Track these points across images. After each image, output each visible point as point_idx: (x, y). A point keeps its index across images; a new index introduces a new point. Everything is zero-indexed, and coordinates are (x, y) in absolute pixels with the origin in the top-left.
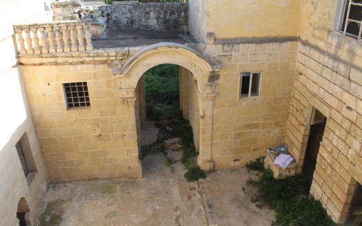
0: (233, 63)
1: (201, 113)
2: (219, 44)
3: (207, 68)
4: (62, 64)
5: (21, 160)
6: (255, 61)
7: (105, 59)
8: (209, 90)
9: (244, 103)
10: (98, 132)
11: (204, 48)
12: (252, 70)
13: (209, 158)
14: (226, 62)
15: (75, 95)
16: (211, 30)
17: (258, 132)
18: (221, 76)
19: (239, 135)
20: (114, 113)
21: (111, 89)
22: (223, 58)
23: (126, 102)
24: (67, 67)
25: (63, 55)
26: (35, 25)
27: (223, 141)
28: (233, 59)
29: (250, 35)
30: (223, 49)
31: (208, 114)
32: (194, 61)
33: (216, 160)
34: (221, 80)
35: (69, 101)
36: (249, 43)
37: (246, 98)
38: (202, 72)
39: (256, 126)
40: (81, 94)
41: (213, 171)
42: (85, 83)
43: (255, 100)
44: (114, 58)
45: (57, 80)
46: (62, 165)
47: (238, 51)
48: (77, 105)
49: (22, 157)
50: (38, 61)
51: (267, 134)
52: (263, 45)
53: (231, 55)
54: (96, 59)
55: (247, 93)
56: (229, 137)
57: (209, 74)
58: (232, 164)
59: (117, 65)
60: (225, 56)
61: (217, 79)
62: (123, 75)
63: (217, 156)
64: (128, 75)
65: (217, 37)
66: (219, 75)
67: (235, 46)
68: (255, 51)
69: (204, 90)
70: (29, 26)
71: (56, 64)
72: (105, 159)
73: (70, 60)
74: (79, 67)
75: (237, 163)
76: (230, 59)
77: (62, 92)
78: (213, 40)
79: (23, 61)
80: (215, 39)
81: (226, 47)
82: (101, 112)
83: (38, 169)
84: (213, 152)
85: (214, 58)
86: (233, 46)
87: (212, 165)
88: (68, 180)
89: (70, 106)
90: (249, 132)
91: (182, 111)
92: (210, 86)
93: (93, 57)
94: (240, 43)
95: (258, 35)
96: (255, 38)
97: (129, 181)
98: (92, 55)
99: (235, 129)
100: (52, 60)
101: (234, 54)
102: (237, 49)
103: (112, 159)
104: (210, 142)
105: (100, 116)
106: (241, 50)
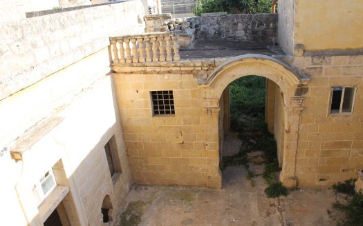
0: (323, 76)
1: (286, 128)
2: (308, 56)
3: (295, 81)
4: (151, 73)
5: (108, 160)
6: (349, 74)
7: (191, 69)
8: (295, 104)
9: (334, 119)
10: (181, 139)
11: (293, 61)
12: (344, 83)
13: (292, 175)
14: (316, 75)
15: (161, 102)
16: (300, 41)
17: (349, 151)
18: (310, 90)
19: (327, 153)
20: (197, 122)
21: (195, 99)
22: (313, 70)
23: (209, 112)
24: (155, 75)
25: (152, 64)
26: (128, 36)
27: (309, 158)
28: (323, 72)
29: (344, 47)
30: (312, 61)
31: (294, 128)
32: (281, 74)
33: (299, 177)
34: (309, 94)
35: (155, 108)
36: (343, 55)
37: (336, 114)
38: (289, 84)
39: (347, 145)
40: (167, 102)
41: (296, 188)
42: (171, 92)
43: (347, 116)
44: (200, 69)
45: (145, 88)
46: (145, 168)
47: (330, 64)
48: (162, 113)
49: (109, 158)
50: (128, 69)
51: (360, 155)
52: (358, 57)
53: (321, 68)
54: (183, 69)
55: (338, 108)
56: (315, 155)
57: (297, 87)
58: (317, 183)
59: (202, 75)
60: (315, 68)
61: (305, 93)
62: (208, 85)
63: (301, 174)
64: (213, 86)
65: (306, 49)
66: (307, 89)
67: (327, 58)
68: (349, 63)
69: (291, 103)
70: (123, 37)
71: (145, 72)
72: (186, 166)
73: (158, 69)
74: (166, 76)
75: (323, 183)
76: (321, 72)
77: (149, 99)
78: (302, 52)
79: (116, 69)
80: (304, 51)
81: (316, 60)
82: (184, 120)
83: (123, 171)
84: (297, 169)
85: (303, 70)
86: (324, 58)
87: (295, 183)
88: (149, 184)
89: (156, 113)
90: (339, 150)
91: (267, 124)
92: (297, 100)
93: (180, 67)
94: (331, 55)
95: (353, 47)
96: (350, 49)
97: (207, 190)
98: (178, 65)
99: (322, 147)
100: (142, 69)
101: (324, 67)
102: (328, 61)
103: (193, 167)
104: (294, 158)
105: (184, 124)
106: (332, 63)
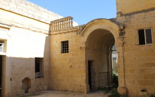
0: (132, 24)
2: (123, 16)
3: (117, 28)
6: (145, 22)
7: (75, 30)
9: (142, 48)
10: (71, 64)
11: (116, 19)
13: (124, 86)
14: (128, 25)
15: (65, 47)
16: (119, 11)
18: (126, 33)
19: (142, 71)
20: (77, 55)
21: (77, 43)
22: (126, 22)
23: (82, 49)
24: (63, 34)
26: (56, 20)
27: (132, 74)
29: (141, 9)
30: (126, 18)
31: (121, 55)
32: (111, 26)
33: (128, 88)
34: (126, 35)
35: (63, 50)
37: (144, 45)
38: (115, 31)
43: (150, 46)
44: (79, 29)
45: (59, 40)
46: (56, 80)
48: (65, 52)
50: (55, 33)
52: (149, 12)
53: (130, 20)
54: (73, 30)
56: (136, 72)
57: (119, 32)
60: (127, 21)
61: (124, 34)
63: (129, 85)
65: (123, 14)
66: (125, 32)
67: (132, 16)
68: (145, 16)
69: (118, 41)
70: (55, 21)
72: (72, 80)
73: (64, 31)
74: (67, 34)
76: (130, 22)
77: (60, 45)
78: (120, 15)
79: (51, 33)
81: (127, 17)
82: (72, 54)
84: (126, 82)
85: (121, 23)
87: (125, 91)
88: (56, 89)
90: (150, 69)
92: (120, 38)
94: (135, 14)
95: (146, 8)
96: (144, 10)
98: (71, 28)
99: (139, 66)
100: (59, 32)
101: (132, 20)
102: (133, 17)
103: (75, 80)
104: (123, 74)
105: (72, 56)
106: (136, 17)
